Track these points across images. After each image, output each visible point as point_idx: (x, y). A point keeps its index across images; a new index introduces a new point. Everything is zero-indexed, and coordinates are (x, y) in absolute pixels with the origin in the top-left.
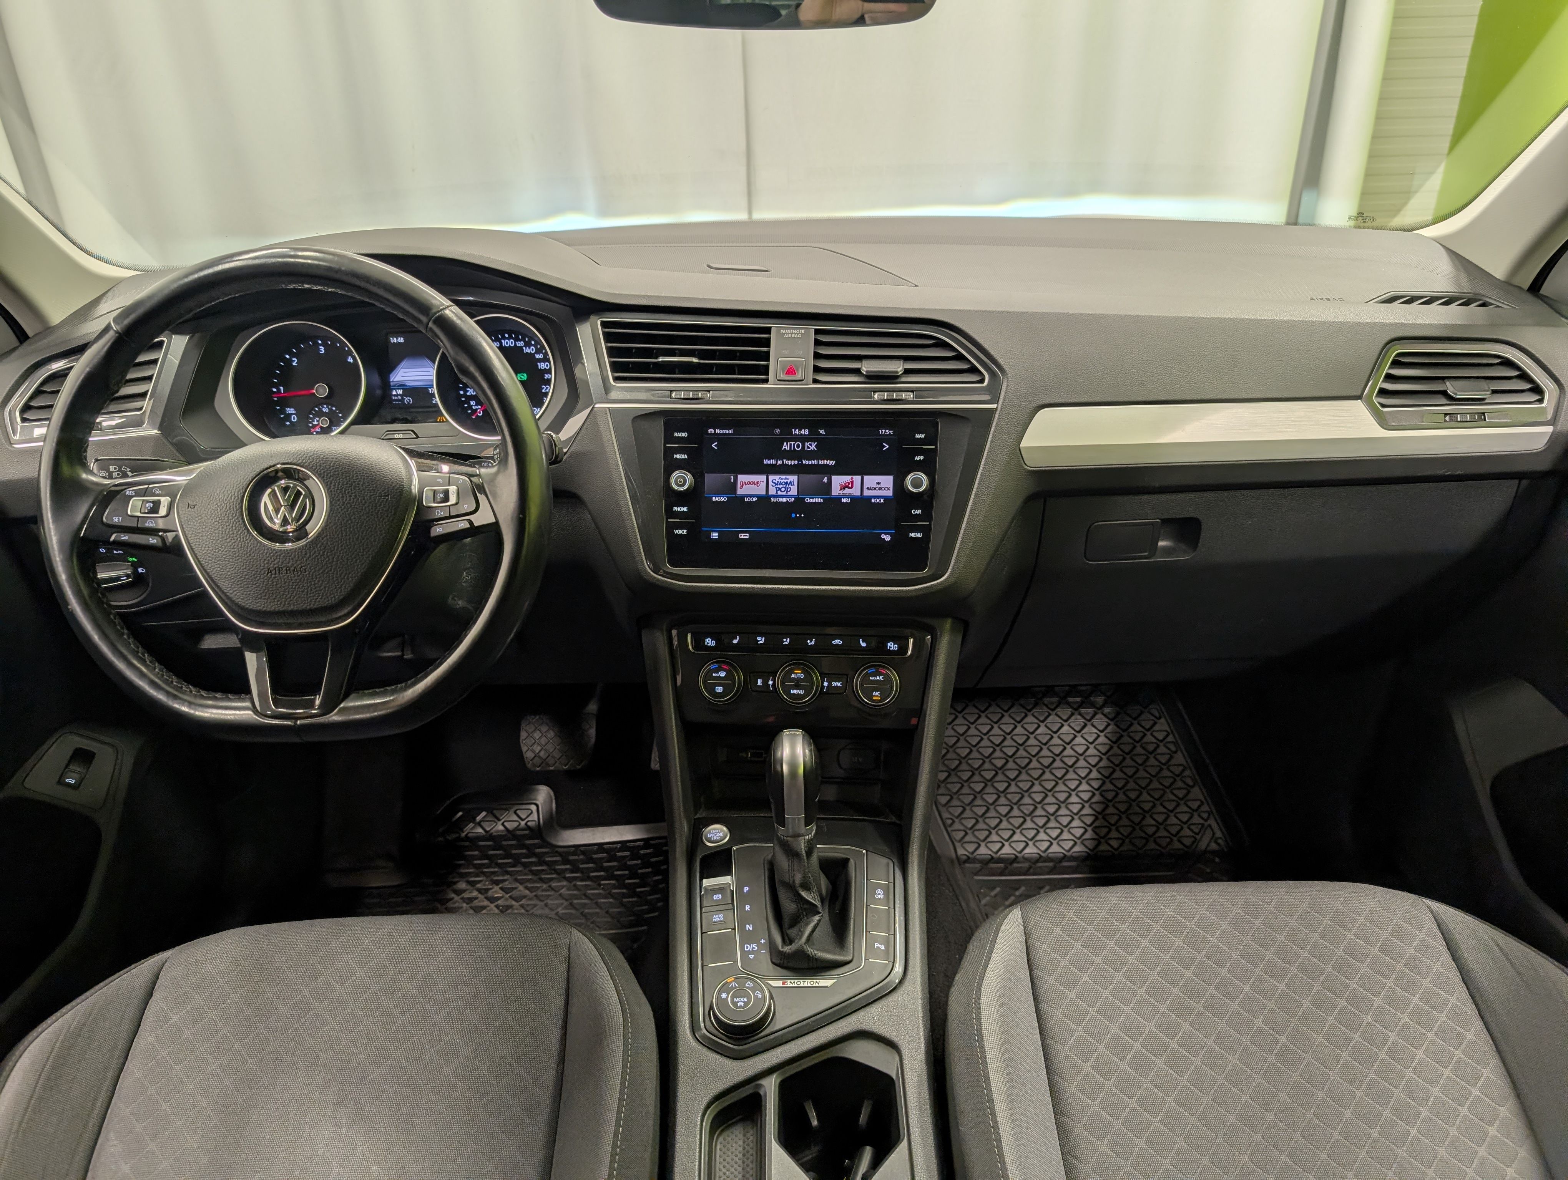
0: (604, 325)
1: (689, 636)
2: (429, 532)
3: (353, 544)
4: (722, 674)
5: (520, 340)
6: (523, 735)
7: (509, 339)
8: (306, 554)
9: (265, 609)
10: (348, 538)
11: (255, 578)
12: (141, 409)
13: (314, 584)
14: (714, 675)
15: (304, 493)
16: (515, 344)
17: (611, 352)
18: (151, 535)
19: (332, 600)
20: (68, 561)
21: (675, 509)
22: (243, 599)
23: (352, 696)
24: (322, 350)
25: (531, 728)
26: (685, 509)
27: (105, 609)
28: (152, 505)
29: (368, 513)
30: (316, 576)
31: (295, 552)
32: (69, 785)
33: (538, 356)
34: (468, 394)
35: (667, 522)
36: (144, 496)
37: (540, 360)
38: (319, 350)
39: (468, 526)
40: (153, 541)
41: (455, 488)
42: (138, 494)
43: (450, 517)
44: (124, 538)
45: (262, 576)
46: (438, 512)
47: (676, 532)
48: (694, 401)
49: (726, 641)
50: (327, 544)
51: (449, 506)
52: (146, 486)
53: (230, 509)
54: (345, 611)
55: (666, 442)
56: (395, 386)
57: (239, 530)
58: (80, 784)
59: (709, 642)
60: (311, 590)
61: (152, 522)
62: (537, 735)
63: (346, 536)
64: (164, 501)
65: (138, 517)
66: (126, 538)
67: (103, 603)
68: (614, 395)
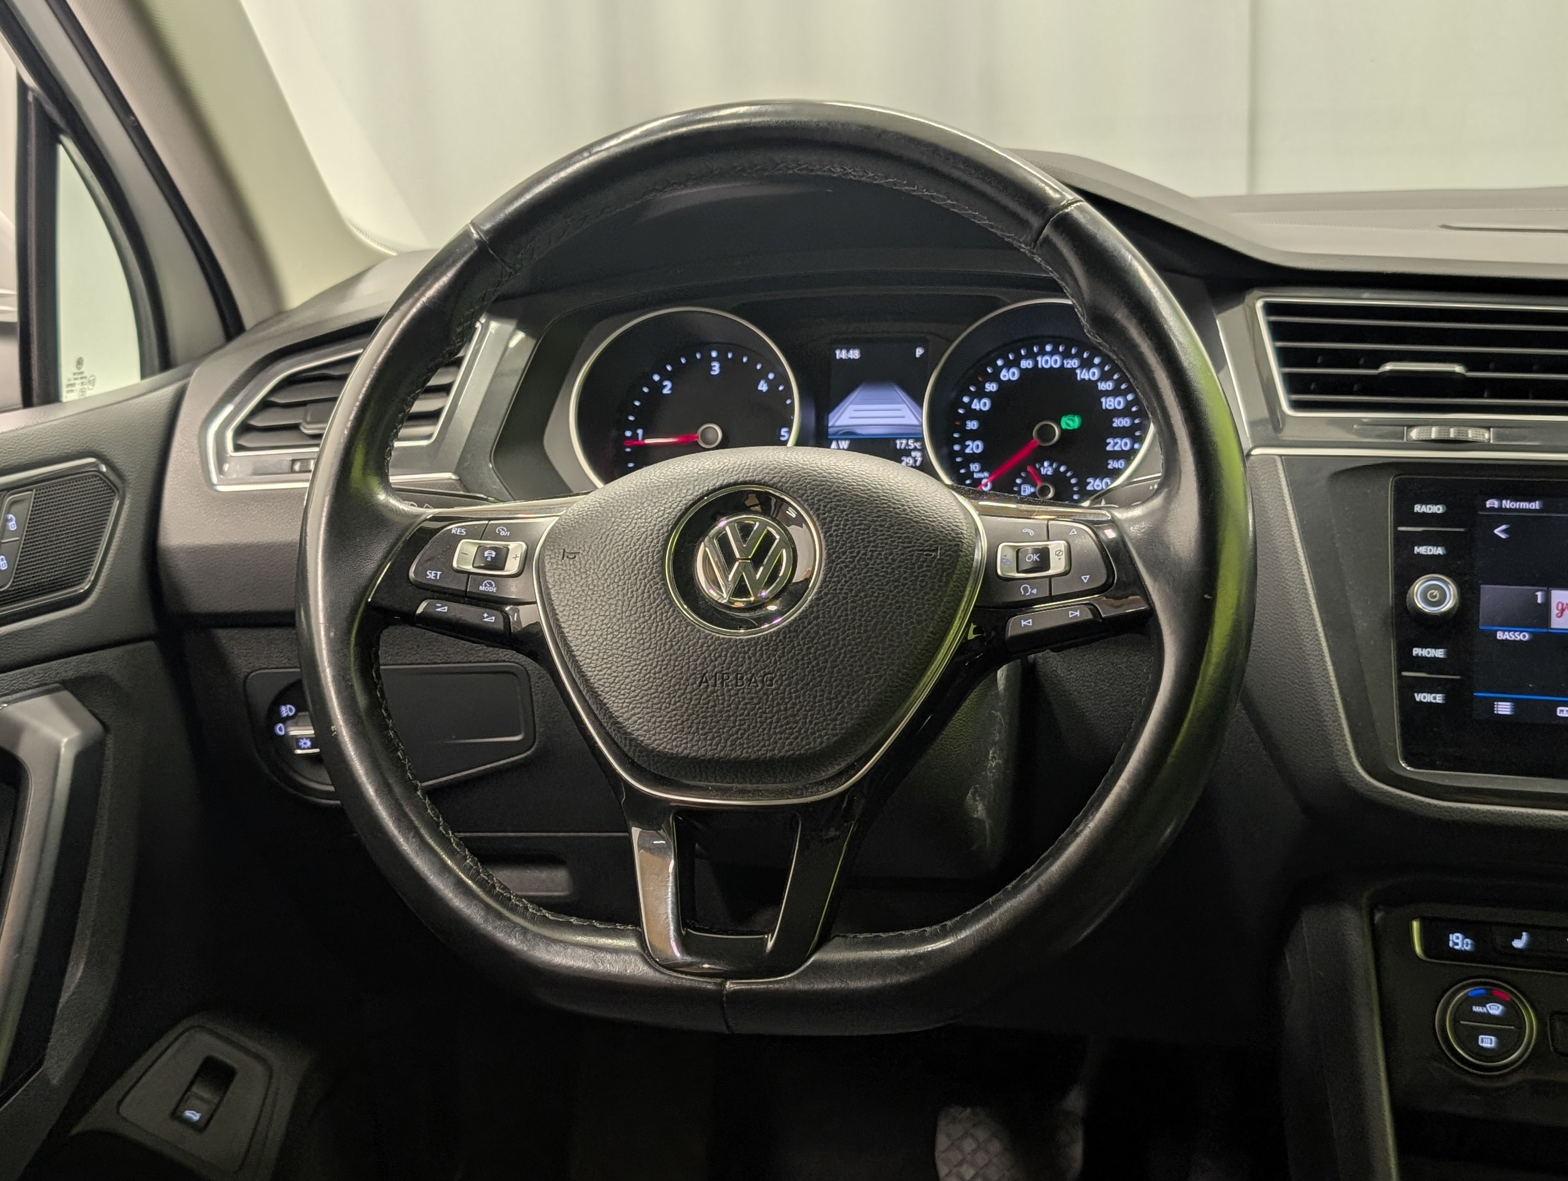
0: (1271, 309)
1: (1416, 925)
2: (1004, 628)
3: (864, 637)
4: (1495, 1009)
5: (1072, 357)
6: (942, 1142)
7: (1051, 354)
8: (775, 650)
9: (686, 752)
10: (858, 624)
11: (676, 691)
12: (429, 436)
13: (786, 709)
14: (1476, 1009)
15: (778, 537)
16: (1063, 364)
17: (1286, 357)
18: (485, 607)
19: (819, 741)
20: (338, 648)
21: (1417, 651)
22: (647, 731)
23: (836, 941)
24: (716, 368)
25: (957, 1130)
26: (1439, 653)
27: (390, 740)
28: (494, 554)
29: (898, 580)
30: (790, 693)
31: (756, 644)
32: (188, 1122)
33: (1103, 386)
34: (968, 451)
35: (1400, 678)
36: (481, 539)
37: (1107, 394)
38: (710, 368)
39: (1090, 616)
40: (489, 619)
41: (1063, 543)
42: (471, 534)
43: (1051, 598)
44: (442, 609)
45: (689, 689)
46: (1026, 589)
47: (1420, 697)
48: (1457, 446)
49: (1499, 941)
50: (817, 633)
51: (1050, 577)
52: (486, 522)
53: (641, 561)
54: (833, 771)
55: (1398, 522)
56: (835, 434)
57: (655, 600)
58: (208, 1122)
59: (1459, 941)
60: (778, 720)
61: (491, 585)
62: (969, 1145)
63: (854, 620)
64: (515, 548)
65: (469, 573)
66: (445, 609)
67: (387, 727)
68: (1288, 433)
